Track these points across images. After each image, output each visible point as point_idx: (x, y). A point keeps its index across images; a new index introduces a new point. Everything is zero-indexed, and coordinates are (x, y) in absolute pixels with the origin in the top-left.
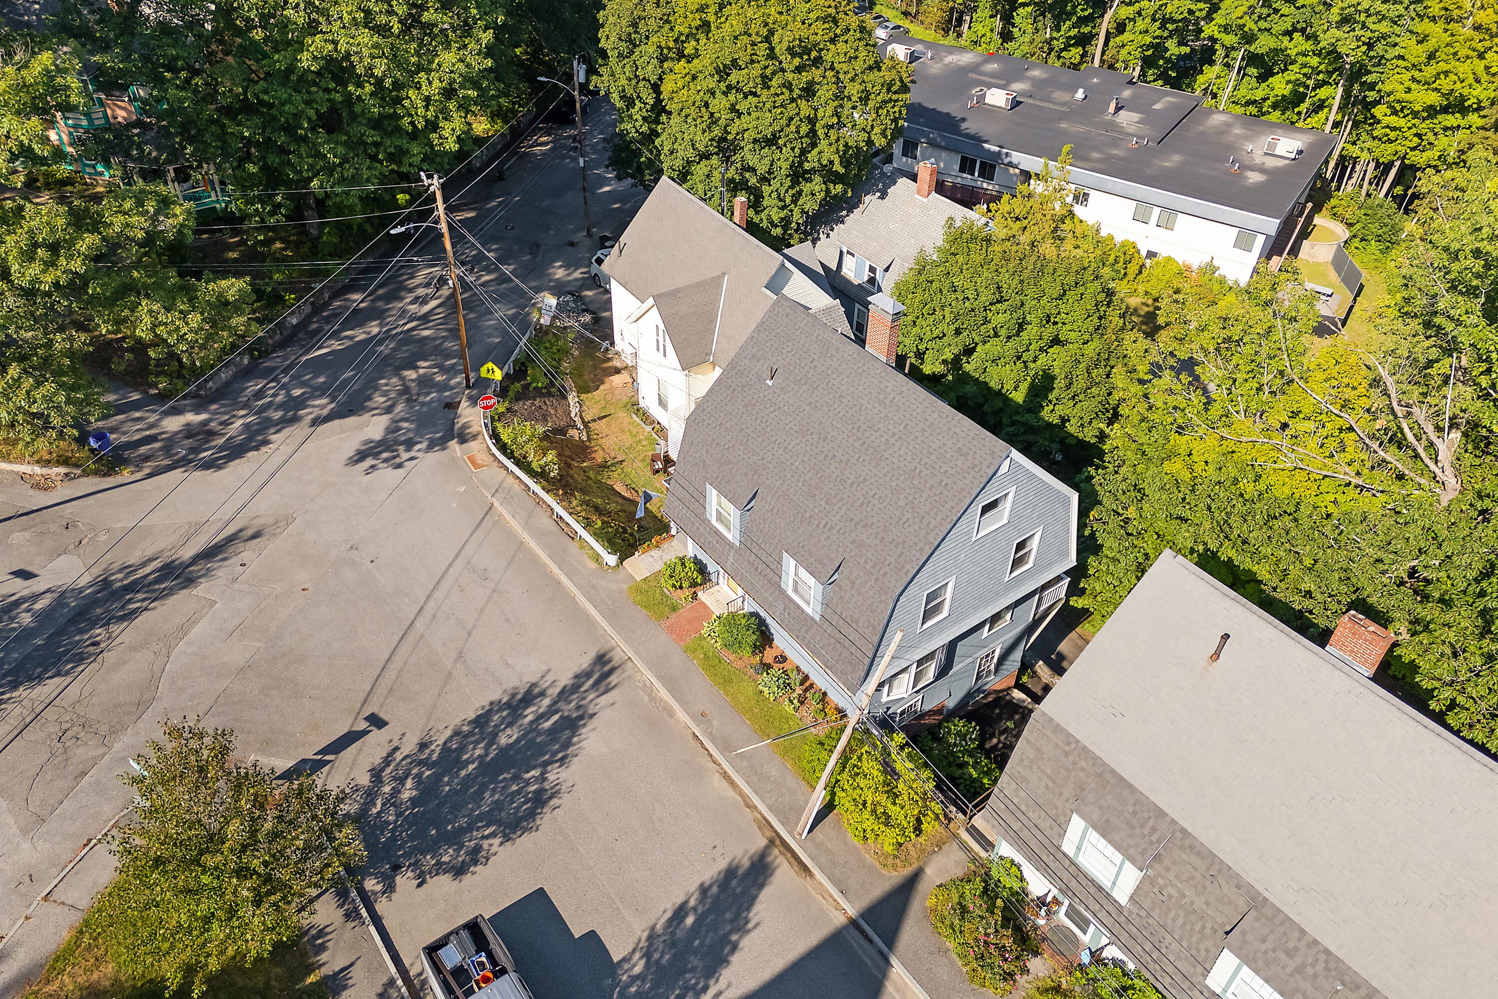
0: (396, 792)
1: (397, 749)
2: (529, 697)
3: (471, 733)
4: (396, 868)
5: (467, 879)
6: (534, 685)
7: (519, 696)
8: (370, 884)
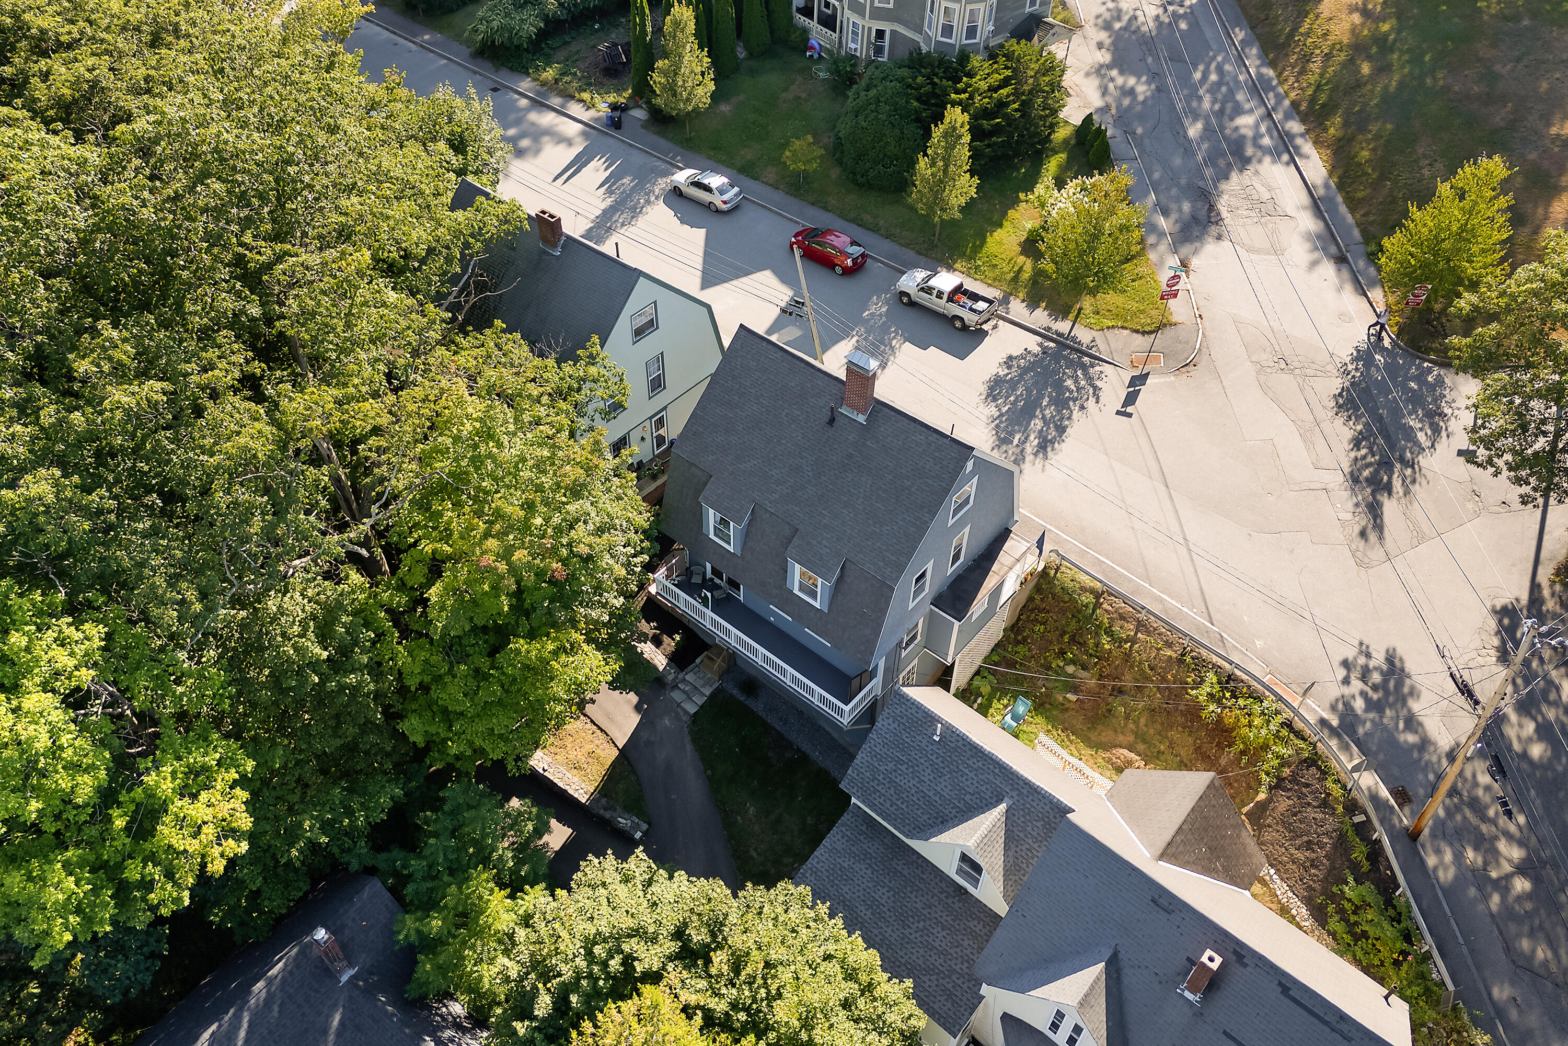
0: (1076, 382)
1: (1097, 402)
2: (1042, 450)
3: (1062, 419)
4: (1044, 353)
5: (1005, 356)
6: (1046, 457)
7: (1049, 449)
8: (1052, 345)
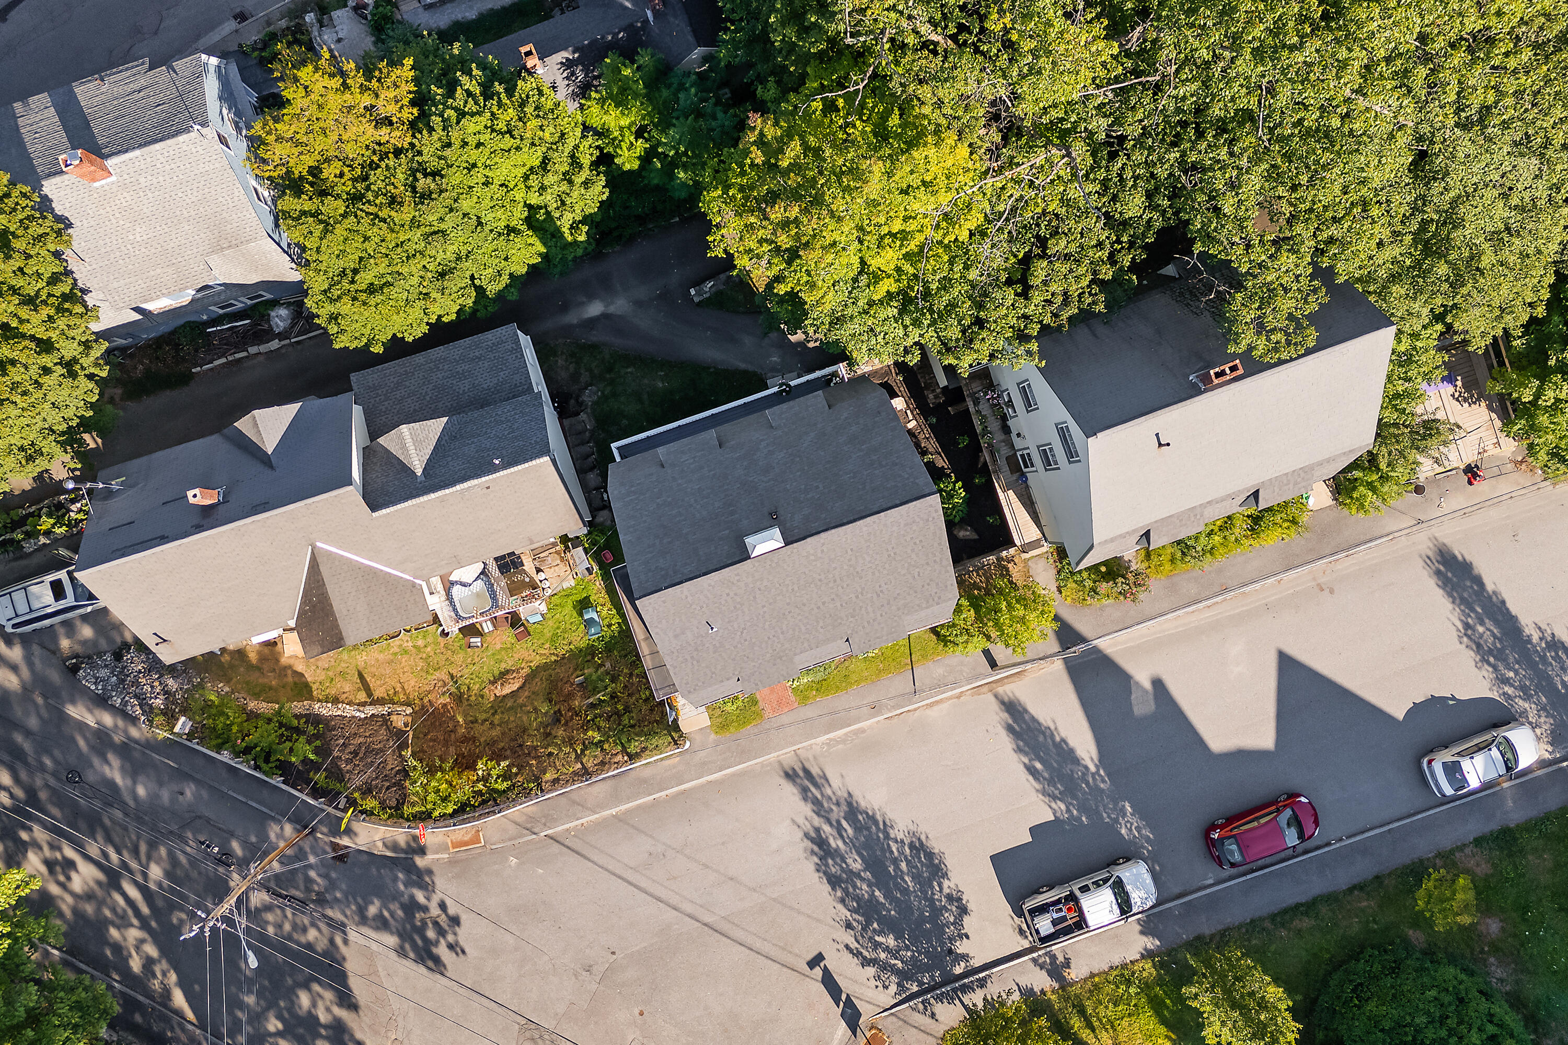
0: (887, 949)
1: (847, 947)
2: (819, 842)
3: (846, 891)
4: (950, 952)
5: (970, 906)
6: (806, 835)
7: (816, 849)
8: (958, 970)
